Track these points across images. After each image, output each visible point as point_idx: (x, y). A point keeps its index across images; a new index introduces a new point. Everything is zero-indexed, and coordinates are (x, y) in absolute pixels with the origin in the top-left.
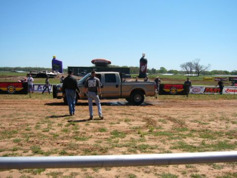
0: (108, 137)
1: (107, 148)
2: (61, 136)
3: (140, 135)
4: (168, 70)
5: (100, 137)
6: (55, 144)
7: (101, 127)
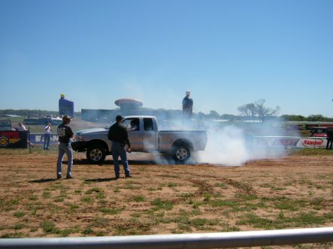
0: (148, 208)
1: (149, 225)
2: (82, 207)
3: (193, 205)
5: (138, 209)
6: (74, 219)
7: (136, 194)
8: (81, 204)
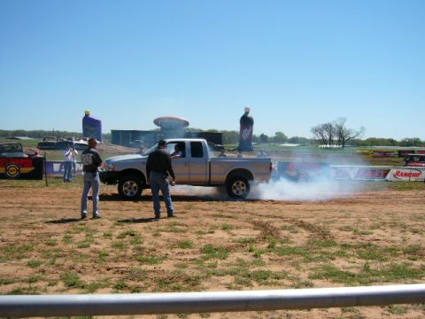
0: (197, 256)
1: (198, 278)
2: (113, 255)
3: (254, 253)
4: (289, 137)
5: (183, 257)
6: (103, 270)
7: (182, 239)
8: (112, 251)
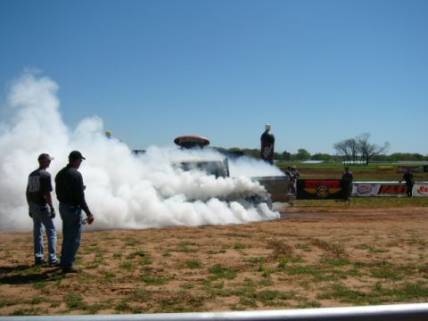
0: (204, 277)
1: (202, 298)
2: (119, 276)
3: (263, 273)
4: (312, 154)
5: (190, 278)
6: (108, 291)
7: (191, 258)
8: (119, 272)
